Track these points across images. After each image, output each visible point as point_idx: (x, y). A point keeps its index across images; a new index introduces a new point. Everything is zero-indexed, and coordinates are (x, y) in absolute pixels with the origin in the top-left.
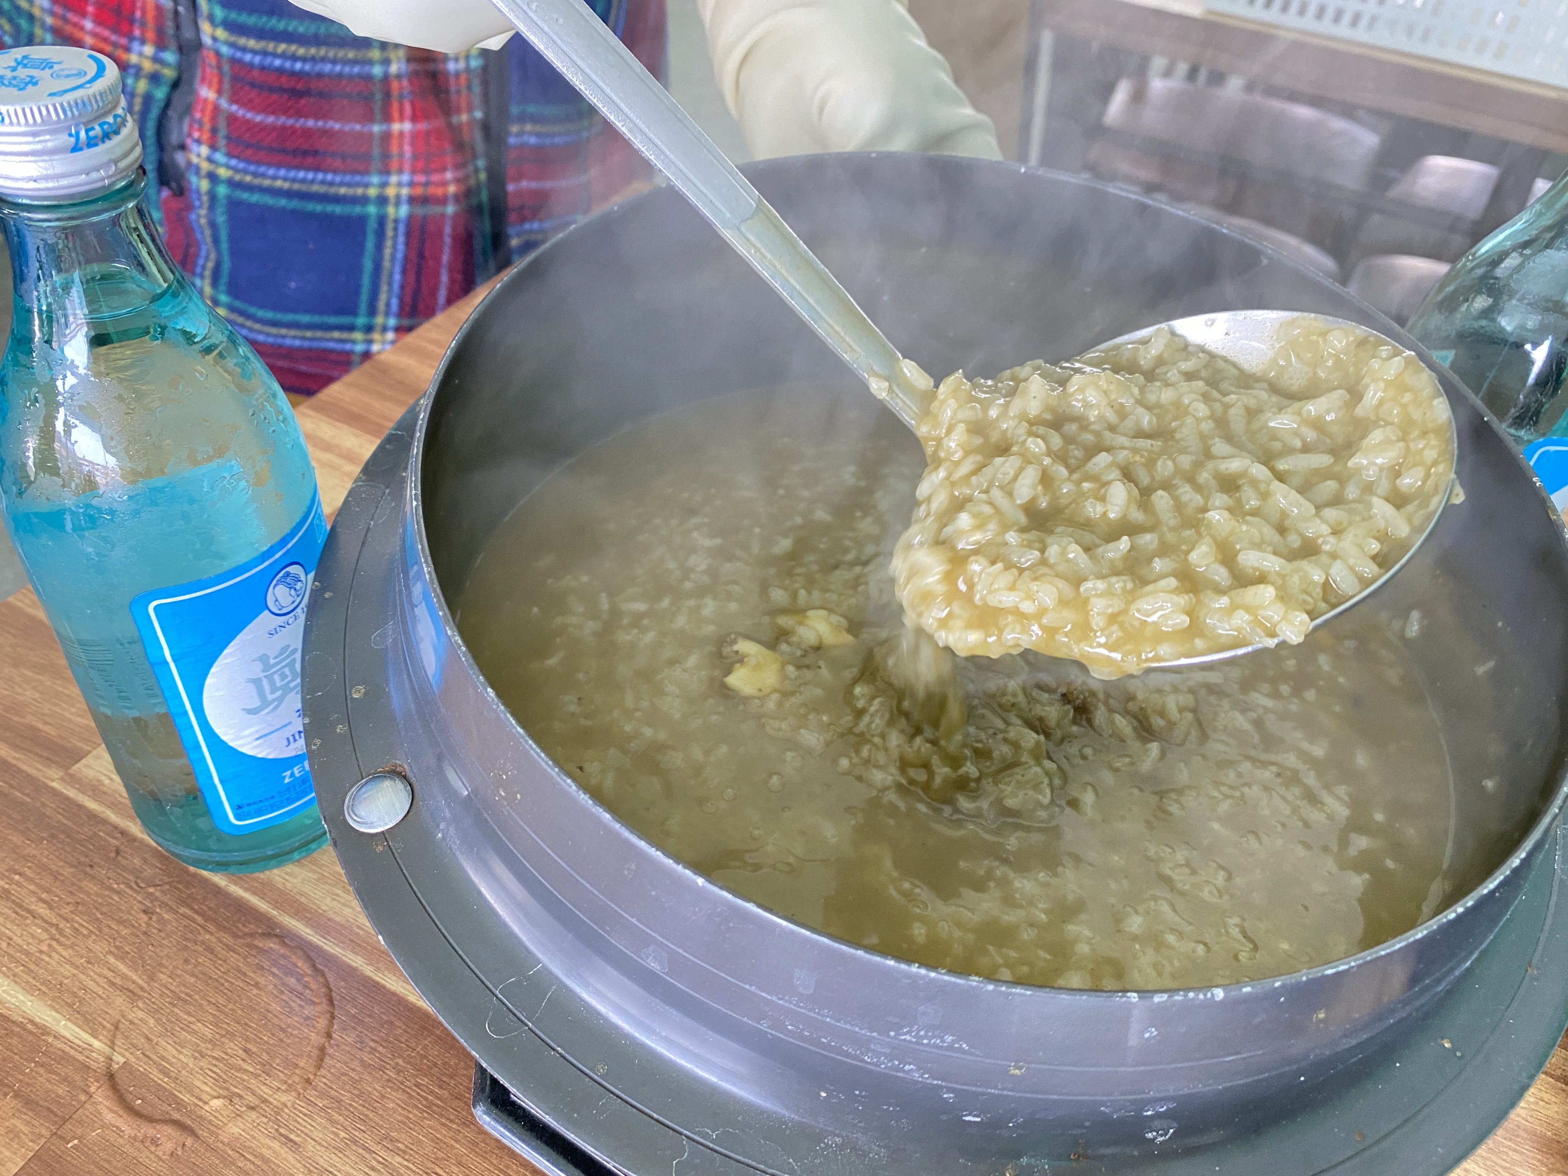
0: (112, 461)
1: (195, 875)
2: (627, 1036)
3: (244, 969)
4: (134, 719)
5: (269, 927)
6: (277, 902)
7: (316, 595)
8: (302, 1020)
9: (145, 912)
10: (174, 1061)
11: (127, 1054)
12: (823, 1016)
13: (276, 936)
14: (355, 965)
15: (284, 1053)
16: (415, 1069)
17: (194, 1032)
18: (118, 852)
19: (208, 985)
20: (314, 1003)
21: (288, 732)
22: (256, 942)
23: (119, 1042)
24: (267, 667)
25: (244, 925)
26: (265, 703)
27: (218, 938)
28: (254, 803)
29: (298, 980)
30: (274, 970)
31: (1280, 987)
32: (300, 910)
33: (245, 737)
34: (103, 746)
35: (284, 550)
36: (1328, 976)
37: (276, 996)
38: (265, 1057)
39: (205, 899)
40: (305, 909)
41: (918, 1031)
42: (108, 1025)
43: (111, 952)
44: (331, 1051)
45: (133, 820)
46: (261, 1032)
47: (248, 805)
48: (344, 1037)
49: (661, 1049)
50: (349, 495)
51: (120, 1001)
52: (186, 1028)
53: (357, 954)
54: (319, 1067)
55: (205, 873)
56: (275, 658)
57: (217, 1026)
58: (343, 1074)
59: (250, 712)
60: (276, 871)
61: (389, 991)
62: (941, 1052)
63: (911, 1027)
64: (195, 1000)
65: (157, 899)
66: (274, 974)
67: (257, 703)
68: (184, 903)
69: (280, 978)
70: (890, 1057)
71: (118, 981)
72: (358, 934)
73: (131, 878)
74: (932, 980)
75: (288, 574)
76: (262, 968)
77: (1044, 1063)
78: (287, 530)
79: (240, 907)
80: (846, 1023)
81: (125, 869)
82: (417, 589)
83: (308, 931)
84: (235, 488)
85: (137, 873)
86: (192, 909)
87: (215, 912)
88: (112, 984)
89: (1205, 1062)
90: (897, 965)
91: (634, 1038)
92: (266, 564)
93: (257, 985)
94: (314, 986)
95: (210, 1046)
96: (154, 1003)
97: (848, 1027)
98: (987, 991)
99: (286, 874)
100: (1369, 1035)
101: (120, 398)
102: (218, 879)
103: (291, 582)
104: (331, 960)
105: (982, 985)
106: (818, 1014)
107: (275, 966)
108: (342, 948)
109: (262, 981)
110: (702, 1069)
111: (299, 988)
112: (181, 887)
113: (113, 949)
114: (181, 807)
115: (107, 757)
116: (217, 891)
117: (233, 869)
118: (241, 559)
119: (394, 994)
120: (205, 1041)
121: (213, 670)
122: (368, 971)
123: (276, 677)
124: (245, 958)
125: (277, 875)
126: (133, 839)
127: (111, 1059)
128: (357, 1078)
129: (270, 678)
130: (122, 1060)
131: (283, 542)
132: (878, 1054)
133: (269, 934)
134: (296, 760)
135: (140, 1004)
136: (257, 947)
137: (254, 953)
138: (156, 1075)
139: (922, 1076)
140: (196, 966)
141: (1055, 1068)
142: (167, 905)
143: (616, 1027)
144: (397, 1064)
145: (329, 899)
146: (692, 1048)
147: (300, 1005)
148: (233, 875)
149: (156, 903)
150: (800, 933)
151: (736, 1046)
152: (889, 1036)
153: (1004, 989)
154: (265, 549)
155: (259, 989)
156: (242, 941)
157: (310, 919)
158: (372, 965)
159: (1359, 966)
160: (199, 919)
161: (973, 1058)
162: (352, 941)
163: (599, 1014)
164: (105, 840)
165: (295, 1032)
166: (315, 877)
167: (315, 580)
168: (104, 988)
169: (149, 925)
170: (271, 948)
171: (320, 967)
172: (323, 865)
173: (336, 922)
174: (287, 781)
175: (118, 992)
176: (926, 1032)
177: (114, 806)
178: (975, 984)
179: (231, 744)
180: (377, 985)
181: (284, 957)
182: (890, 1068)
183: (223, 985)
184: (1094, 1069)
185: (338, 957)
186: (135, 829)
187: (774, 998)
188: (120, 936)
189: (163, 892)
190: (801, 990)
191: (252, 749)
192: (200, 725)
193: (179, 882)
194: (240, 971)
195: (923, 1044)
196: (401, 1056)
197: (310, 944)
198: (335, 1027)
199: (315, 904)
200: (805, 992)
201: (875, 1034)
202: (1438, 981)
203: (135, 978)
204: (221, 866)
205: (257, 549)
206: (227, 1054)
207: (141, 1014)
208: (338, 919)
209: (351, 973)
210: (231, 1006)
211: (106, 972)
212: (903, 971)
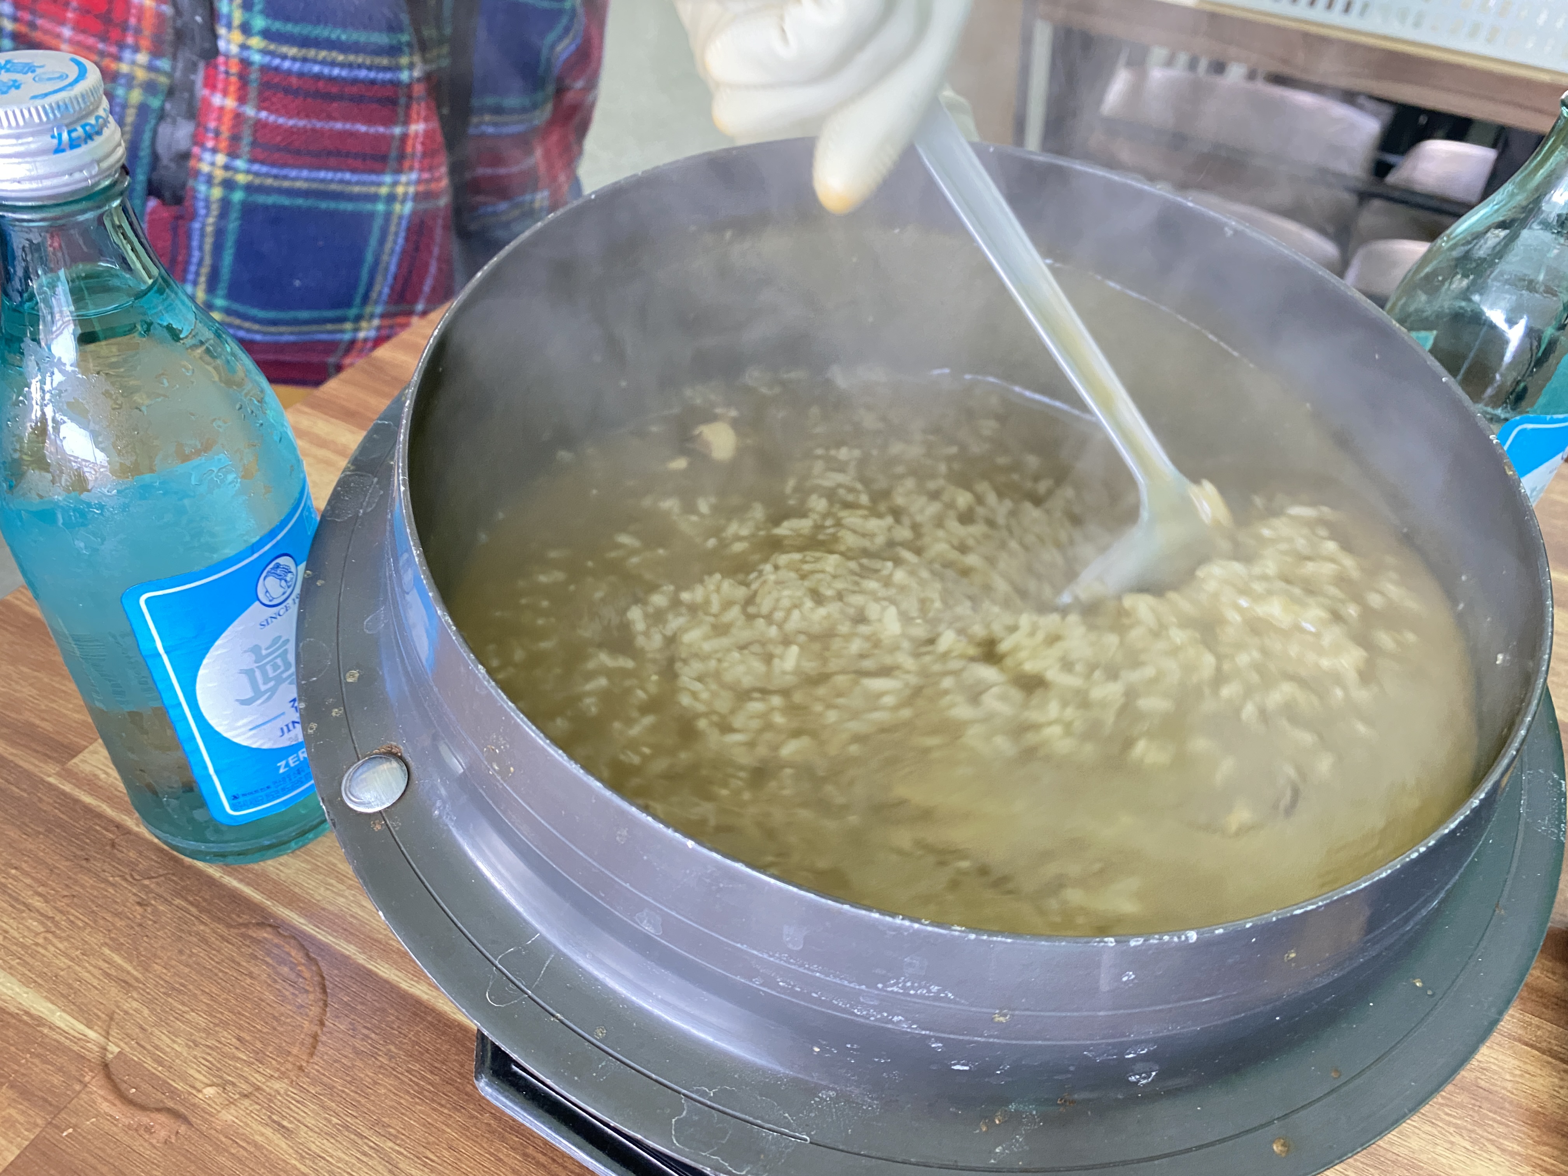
0: (101, 457)
1: (190, 867)
2: (625, 1000)
3: (238, 959)
4: (130, 713)
5: (263, 917)
6: (271, 893)
7: (308, 585)
8: (295, 1009)
9: (139, 904)
10: (168, 1050)
11: (122, 1044)
12: (813, 971)
13: (270, 926)
14: (348, 953)
15: (277, 1041)
16: (407, 1055)
17: (188, 1022)
18: (113, 845)
19: (202, 975)
20: (307, 991)
21: (281, 723)
22: (250, 933)
23: (114, 1032)
24: (259, 658)
25: (239, 916)
26: (258, 694)
27: (212, 929)
28: (251, 793)
29: (291, 969)
30: (268, 959)
31: (1251, 927)
32: (293, 900)
33: (240, 727)
34: (100, 741)
35: (274, 542)
36: (1296, 915)
37: (270, 985)
38: (259, 1045)
39: (200, 890)
40: (299, 900)
41: (905, 982)
42: (103, 1016)
43: (106, 944)
44: (324, 1038)
45: (129, 813)
46: (253, 1020)
47: (244, 795)
48: (338, 1025)
49: (657, 1012)
50: (338, 485)
51: (114, 991)
52: (180, 1017)
53: (350, 943)
54: (312, 1054)
55: (200, 864)
56: (267, 649)
57: (211, 1015)
58: (336, 1061)
59: (244, 702)
60: (270, 862)
61: (381, 978)
62: (928, 1002)
63: (898, 979)
64: (190, 990)
65: (152, 891)
66: (267, 963)
67: (249, 694)
68: (178, 894)
69: (274, 968)
70: (879, 1009)
71: (113, 972)
72: (351, 923)
73: (127, 871)
74: (917, 932)
75: (278, 566)
76: (256, 958)
77: (1028, 1010)
78: (276, 522)
79: (235, 898)
80: (835, 977)
81: (120, 861)
82: (408, 577)
83: (302, 921)
84: (222, 481)
85: (132, 865)
86: (186, 900)
87: (209, 904)
88: (108, 975)
89: (1183, 1003)
90: (881, 917)
91: (632, 1002)
92: (256, 556)
93: (251, 975)
94: (307, 974)
95: (204, 1035)
96: (148, 993)
97: (838, 981)
98: (969, 940)
99: (281, 864)
100: (1341, 974)
101: (107, 394)
102: (213, 871)
103: (281, 574)
104: (323, 948)
105: (964, 935)
106: (808, 969)
107: (268, 955)
108: (335, 937)
109: (255, 970)
110: (698, 1030)
111: (293, 976)
112: (175, 878)
113: (107, 941)
114: (177, 798)
115: (104, 752)
116: (212, 882)
117: (230, 859)
118: (229, 552)
119: (386, 982)
120: (199, 1030)
121: (205, 661)
122: (361, 959)
123: (269, 668)
124: (239, 948)
125: (271, 866)
126: (128, 832)
127: (106, 1049)
128: (349, 1064)
129: (262, 669)
130: (117, 1050)
131: (272, 534)
132: (867, 1007)
133: (263, 923)
134: (292, 749)
135: (135, 995)
136: (251, 937)
137: (247, 943)
138: (150, 1064)
139: (910, 1027)
140: (190, 956)
141: (1038, 1013)
142: (161, 896)
143: (614, 992)
144: (389, 1050)
145: (322, 889)
146: (687, 1009)
147: (293, 994)
148: (227, 865)
149: (151, 895)
150: (787, 890)
151: (730, 1005)
152: (877, 989)
153: (985, 937)
154: (254, 540)
155: (252, 977)
156: (236, 931)
157: (303, 909)
158: (365, 953)
159: (1326, 905)
160: (193, 910)
161: (958, 1007)
162: (345, 930)
163: (597, 980)
164: (101, 834)
165: (288, 1020)
166: (309, 867)
167: (307, 569)
168: (99, 979)
169: (143, 917)
170: (265, 938)
171: (313, 955)
172: (317, 856)
173: (329, 912)
174: (281, 771)
175: (114, 984)
176: (913, 983)
177: (110, 799)
178: (957, 933)
179: (226, 735)
180: (370, 973)
181: (277, 946)
182: (877, 1020)
183: (216, 975)
184: (1075, 1014)
185: (331, 946)
186: (132, 822)
187: (765, 956)
188: (116, 928)
189: (158, 884)
190: (790, 946)
191: (248, 738)
192: (194, 717)
193: (173, 874)
194: (234, 961)
195: (911, 995)
196: (393, 1043)
197: (303, 933)
198: (328, 1015)
199: (308, 893)
200: (795, 948)
201: (863, 987)
202: (1406, 920)
203: (130, 968)
204: (219, 857)
205: (245, 541)
206: (220, 1042)
207: (135, 1004)
208: (331, 908)
209: (344, 961)
210: (225, 996)
211: (102, 964)
212: (888, 922)
